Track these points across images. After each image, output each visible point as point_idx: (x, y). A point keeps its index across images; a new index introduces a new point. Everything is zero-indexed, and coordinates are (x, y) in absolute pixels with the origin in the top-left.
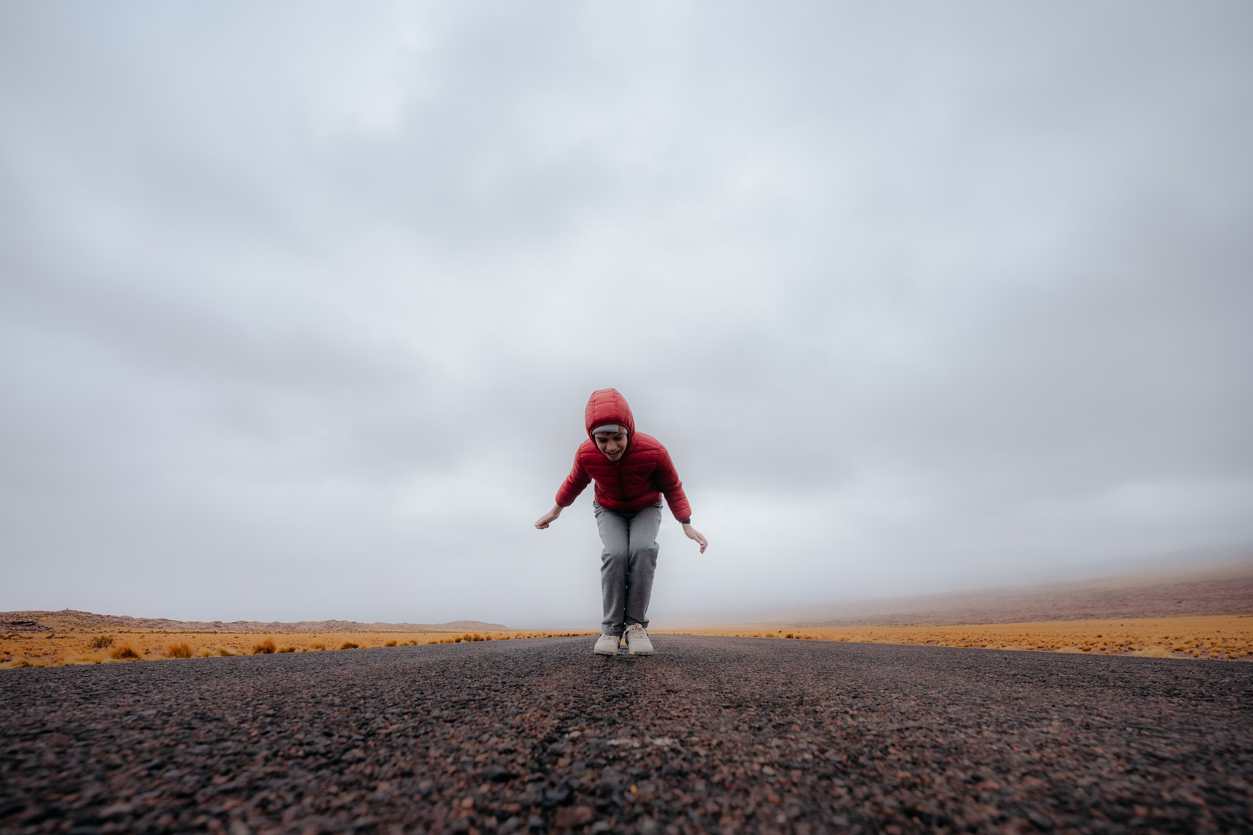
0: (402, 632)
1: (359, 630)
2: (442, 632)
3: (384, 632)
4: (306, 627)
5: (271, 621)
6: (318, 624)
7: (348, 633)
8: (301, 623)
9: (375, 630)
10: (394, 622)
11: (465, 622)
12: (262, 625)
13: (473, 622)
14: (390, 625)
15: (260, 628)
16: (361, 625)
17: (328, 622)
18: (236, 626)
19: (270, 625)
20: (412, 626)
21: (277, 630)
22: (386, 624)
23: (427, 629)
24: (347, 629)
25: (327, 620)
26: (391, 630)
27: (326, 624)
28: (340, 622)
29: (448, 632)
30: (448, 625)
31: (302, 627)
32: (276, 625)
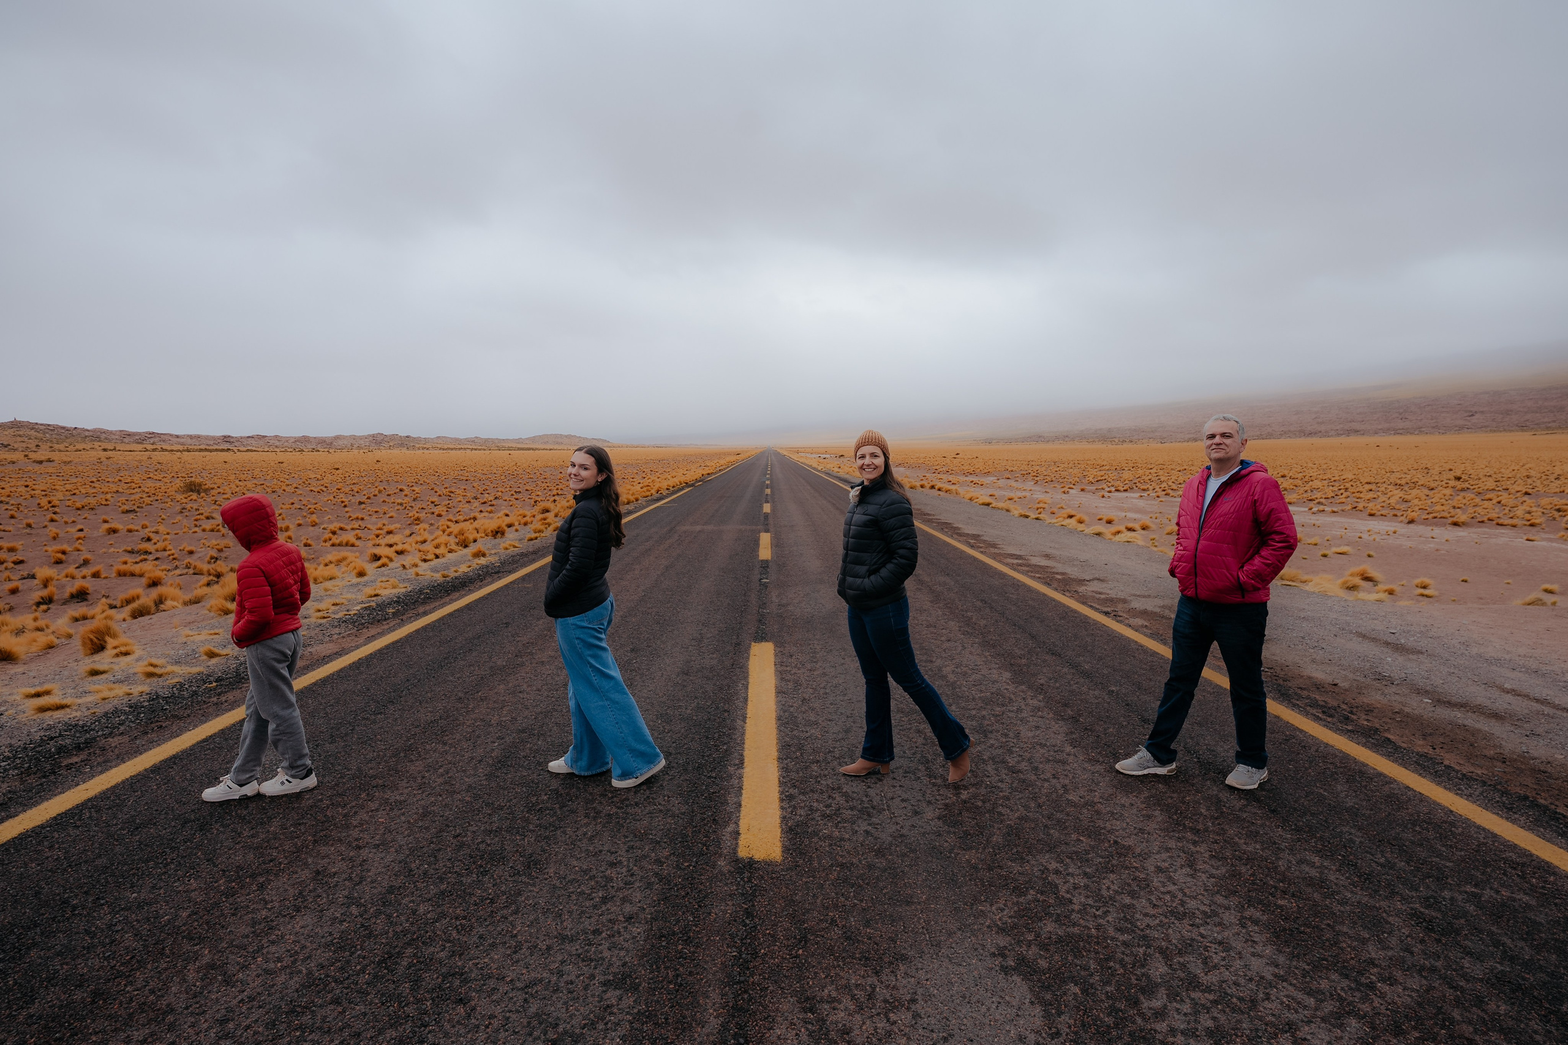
0: (476, 449)
1: (417, 446)
2: (529, 449)
3: (452, 449)
4: (345, 442)
5: (299, 434)
6: (361, 438)
7: (404, 450)
8: (337, 438)
9: (439, 446)
10: (462, 437)
11: (556, 436)
12: (287, 439)
13: (566, 436)
14: (457, 440)
15: (286, 444)
16: (418, 440)
17: (373, 436)
18: (250, 441)
19: (297, 440)
20: (487, 440)
21: (310, 447)
22: (452, 439)
23: (507, 445)
24: (402, 445)
25: (371, 433)
26: (459, 447)
27: (371, 438)
28: (390, 436)
29: (536, 449)
30: (533, 439)
31: (340, 443)
32: (305, 439)
